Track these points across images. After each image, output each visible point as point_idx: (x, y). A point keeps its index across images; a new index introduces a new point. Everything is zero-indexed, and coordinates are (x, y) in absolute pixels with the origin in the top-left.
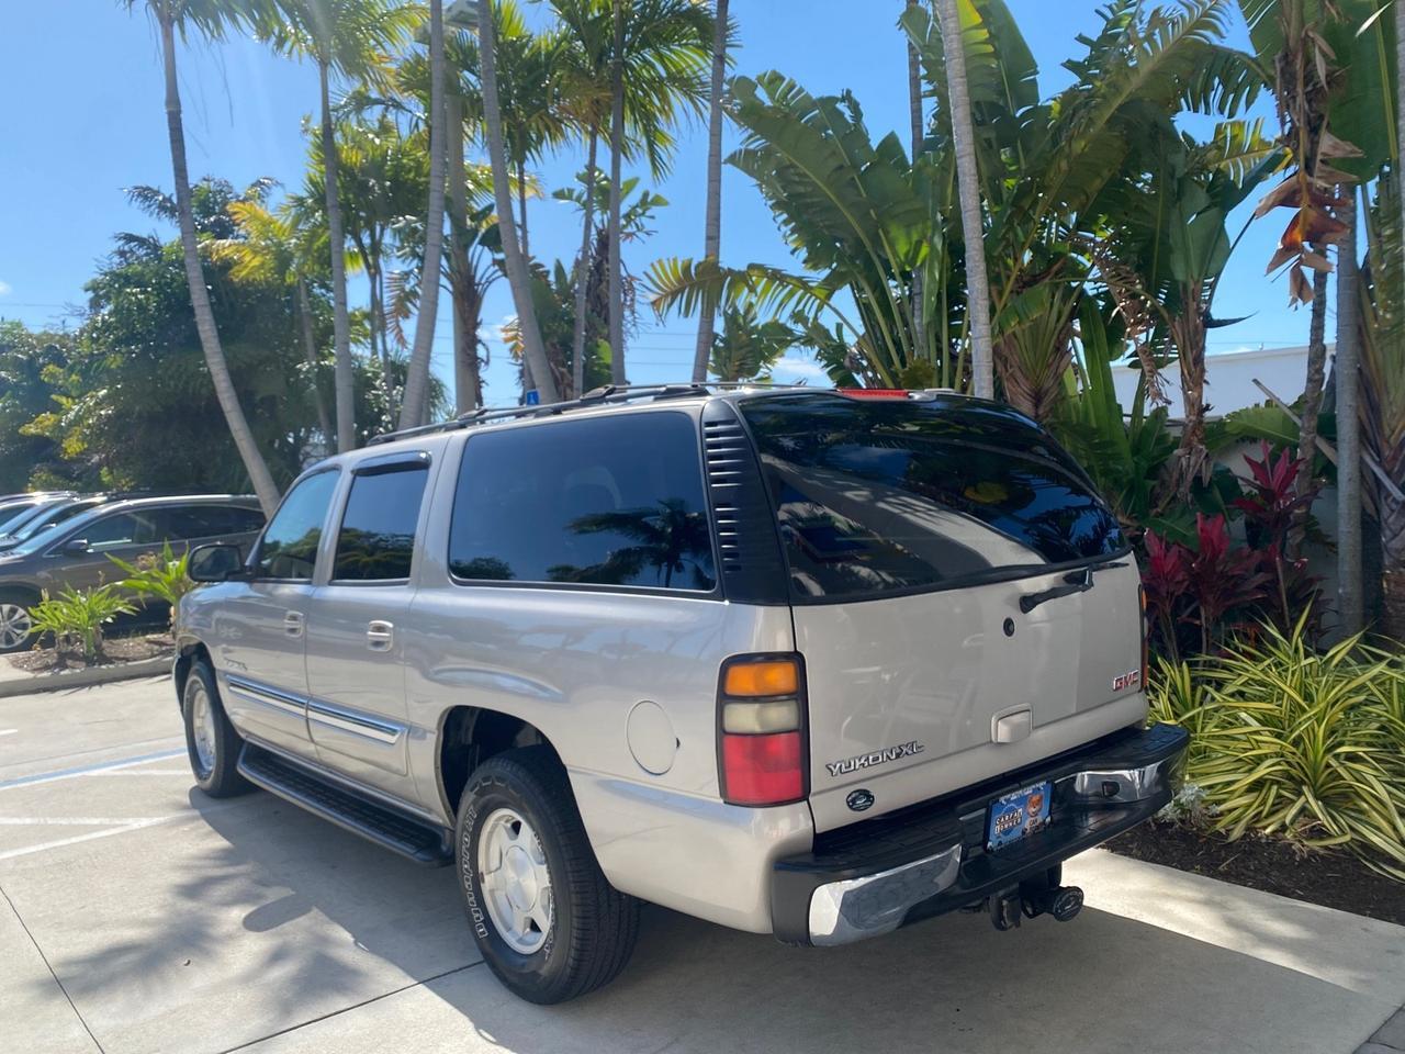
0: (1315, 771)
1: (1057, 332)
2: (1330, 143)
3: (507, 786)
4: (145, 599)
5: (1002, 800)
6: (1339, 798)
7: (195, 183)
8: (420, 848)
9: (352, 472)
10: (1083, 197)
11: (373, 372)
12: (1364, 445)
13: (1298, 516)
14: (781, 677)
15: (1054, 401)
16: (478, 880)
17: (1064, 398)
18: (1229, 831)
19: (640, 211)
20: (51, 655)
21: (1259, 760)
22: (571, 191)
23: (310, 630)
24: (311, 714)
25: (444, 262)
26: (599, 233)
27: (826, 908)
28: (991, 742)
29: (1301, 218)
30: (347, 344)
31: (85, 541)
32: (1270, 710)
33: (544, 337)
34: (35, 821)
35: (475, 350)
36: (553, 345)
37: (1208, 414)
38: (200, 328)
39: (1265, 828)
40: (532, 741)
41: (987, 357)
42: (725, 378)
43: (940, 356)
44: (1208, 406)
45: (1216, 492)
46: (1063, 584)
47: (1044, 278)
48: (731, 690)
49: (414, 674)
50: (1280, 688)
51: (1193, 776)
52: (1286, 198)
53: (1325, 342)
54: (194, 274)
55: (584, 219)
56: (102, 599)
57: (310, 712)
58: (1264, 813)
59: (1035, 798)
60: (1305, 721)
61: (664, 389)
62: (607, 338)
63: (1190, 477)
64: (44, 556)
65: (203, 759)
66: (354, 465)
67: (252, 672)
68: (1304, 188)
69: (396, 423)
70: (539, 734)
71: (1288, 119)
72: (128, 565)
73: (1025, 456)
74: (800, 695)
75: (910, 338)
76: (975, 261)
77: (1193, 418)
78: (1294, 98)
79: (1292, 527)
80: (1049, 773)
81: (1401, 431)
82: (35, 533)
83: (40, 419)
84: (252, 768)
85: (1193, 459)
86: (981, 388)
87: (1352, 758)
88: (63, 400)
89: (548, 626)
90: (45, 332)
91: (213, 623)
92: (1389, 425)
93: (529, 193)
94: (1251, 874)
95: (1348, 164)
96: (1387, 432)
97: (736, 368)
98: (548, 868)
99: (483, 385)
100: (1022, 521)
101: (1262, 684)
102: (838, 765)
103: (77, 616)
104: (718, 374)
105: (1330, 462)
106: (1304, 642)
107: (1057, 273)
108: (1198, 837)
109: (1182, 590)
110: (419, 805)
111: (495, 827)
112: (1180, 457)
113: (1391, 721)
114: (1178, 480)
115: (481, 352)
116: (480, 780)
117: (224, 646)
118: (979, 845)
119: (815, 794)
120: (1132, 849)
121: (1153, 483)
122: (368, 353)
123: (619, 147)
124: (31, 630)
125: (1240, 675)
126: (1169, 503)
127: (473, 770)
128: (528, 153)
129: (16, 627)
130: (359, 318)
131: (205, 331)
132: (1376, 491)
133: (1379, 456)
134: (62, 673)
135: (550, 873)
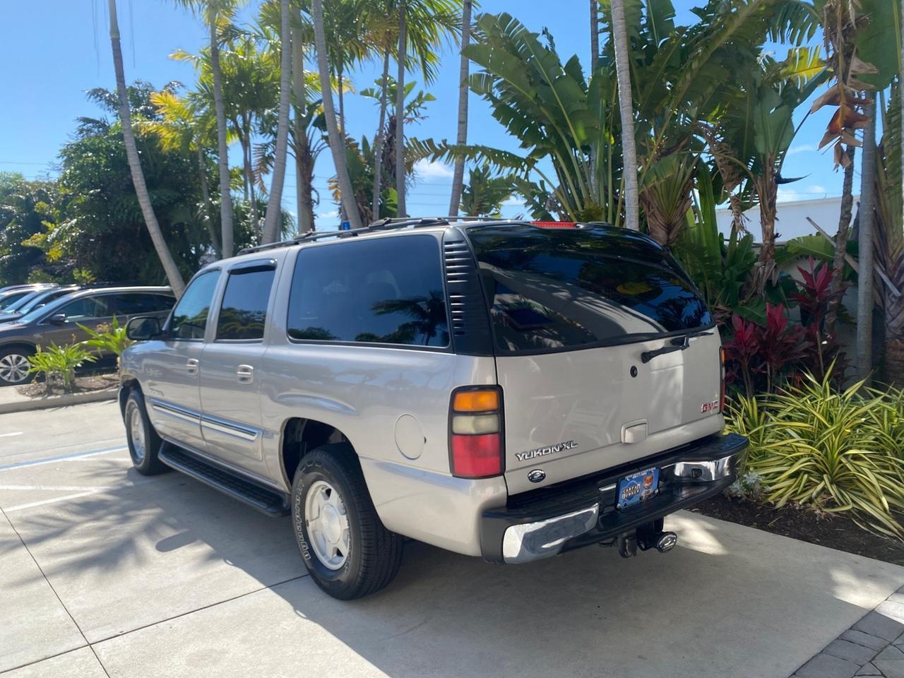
0: (832, 465)
1: (682, 186)
2: (858, 64)
3: (322, 468)
4: (102, 352)
5: (627, 478)
6: (847, 482)
7: (130, 85)
8: (270, 505)
9: (228, 272)
10: (701, 99)
11: (246, 209)
12: (876, 261)
13: (833, 306)
14: (488, 400)
15: (680, 231)
16: (305, 525)
17: (686, 229)
18: (776, 502)
19: (417, 104)
20: (43, 386)
21: (798, 458)
22: (372, 90)
23: (202, 370)
24: (203, 423)
25: (290, 137)
26: (391, 118)
27: (513, 541)
28: (621, 442)
29: (840, 113)
30: (229, 190)
31: (64, 315)
32: (806, 427)
33: (354, 187)
34: (34, 488)
35: (310, 195)
36: (360, 192)
37: (777, 240)
38: (134, 179)
39: (799, 500)
40: (340, 440)
41: (635, 201)
42: (470, 214)
43: (607, 201)
44: (777, 234)
45: (780, 290)
46: (670, 345)
47: (674, 150)
48: (457, 408)
49: (265, 399)
50: (812, 414)
51: (756, 468)
52: (831, 100)
53: (853, 193)
54: (130, 144)
55: (380, 111)
56: (74, 352)
57: (202, 422)
58: (799, 492)
59: (648, 478)
60: (828, 434)
61: (420, 220)
62: (395, 188)
63: (764, 280)
64: (38, 324)
65: (137, 451)
66: (229, 268)
67: (167, 397)
68: (842, 93)
69: (259, 241)
70: (343, 436)
71: (831, 48)
72: (90, 330)
73: (655, 266)
74: (500, 411)
75: (587, 190)
76: (628, 139)
77: (768, 242)
78: (835, 34)
79: (828, 312)
80: (658, 463)
81: (900, 251)
82: (32, 310)
83: (34, 237)
84: (167, 457)
85: (767, 269)
86: (631, 222)
87: (856, 457)
88: (49, 225)
89: (353, 369)
90: (37, 181)
91: (143, 368)
92: (892, 248)
93: (345, 90)
94: (788, 528)
95: (868, 78)
96: (891, 252)
97: (477, 208)
98: (347, 517)
99: (315, 217)
100: (653, 307)
101: (801, 411)
102: (523, 455)
103: (59, 362)
104: (465, 211)
105: (854, 271)
106: (831, 386)
107: (683, 147)
108: (757, 505)
109: (755, 352)
110: (268, 479)
111: (315, 492)
112: (758, 268)
113: (882, 435)
114: (757, 282)
115: (314, 196)
116: (306, 463)
117: (150, 381)
118: (612, 505)
119: (508, 472)
120: (715, 513)
121: (741, 283)
122: (242, 196)
123: (403, 63)
124: (30, 370)
125: (789, 406)
126: (752, 296)
127: (303, 456)
128: (344, 66)
129: (21, 369)
130: (237, 173)
131: (137, 181)
132: (882, 288)
133: (885, 267)
134: (49, 398)
135: (348, 520)
